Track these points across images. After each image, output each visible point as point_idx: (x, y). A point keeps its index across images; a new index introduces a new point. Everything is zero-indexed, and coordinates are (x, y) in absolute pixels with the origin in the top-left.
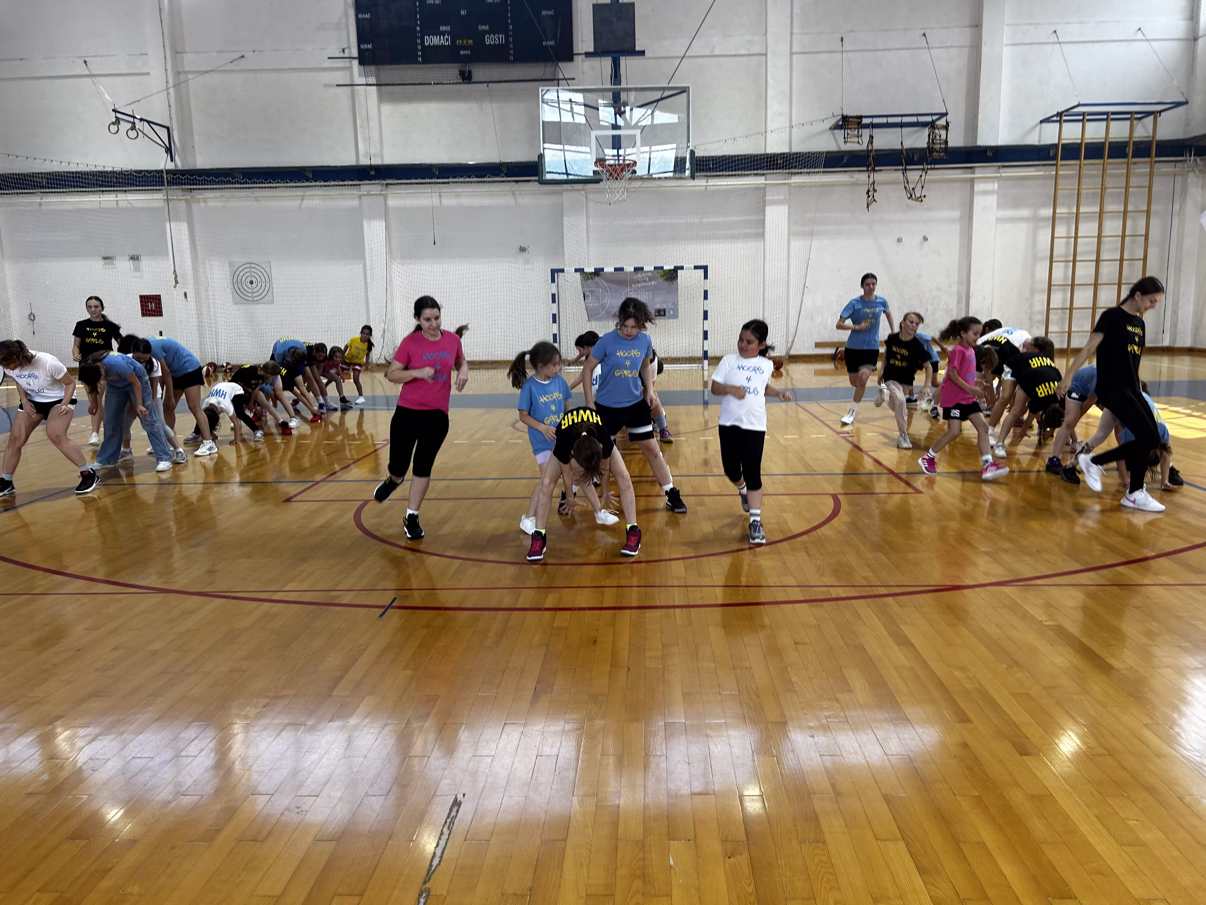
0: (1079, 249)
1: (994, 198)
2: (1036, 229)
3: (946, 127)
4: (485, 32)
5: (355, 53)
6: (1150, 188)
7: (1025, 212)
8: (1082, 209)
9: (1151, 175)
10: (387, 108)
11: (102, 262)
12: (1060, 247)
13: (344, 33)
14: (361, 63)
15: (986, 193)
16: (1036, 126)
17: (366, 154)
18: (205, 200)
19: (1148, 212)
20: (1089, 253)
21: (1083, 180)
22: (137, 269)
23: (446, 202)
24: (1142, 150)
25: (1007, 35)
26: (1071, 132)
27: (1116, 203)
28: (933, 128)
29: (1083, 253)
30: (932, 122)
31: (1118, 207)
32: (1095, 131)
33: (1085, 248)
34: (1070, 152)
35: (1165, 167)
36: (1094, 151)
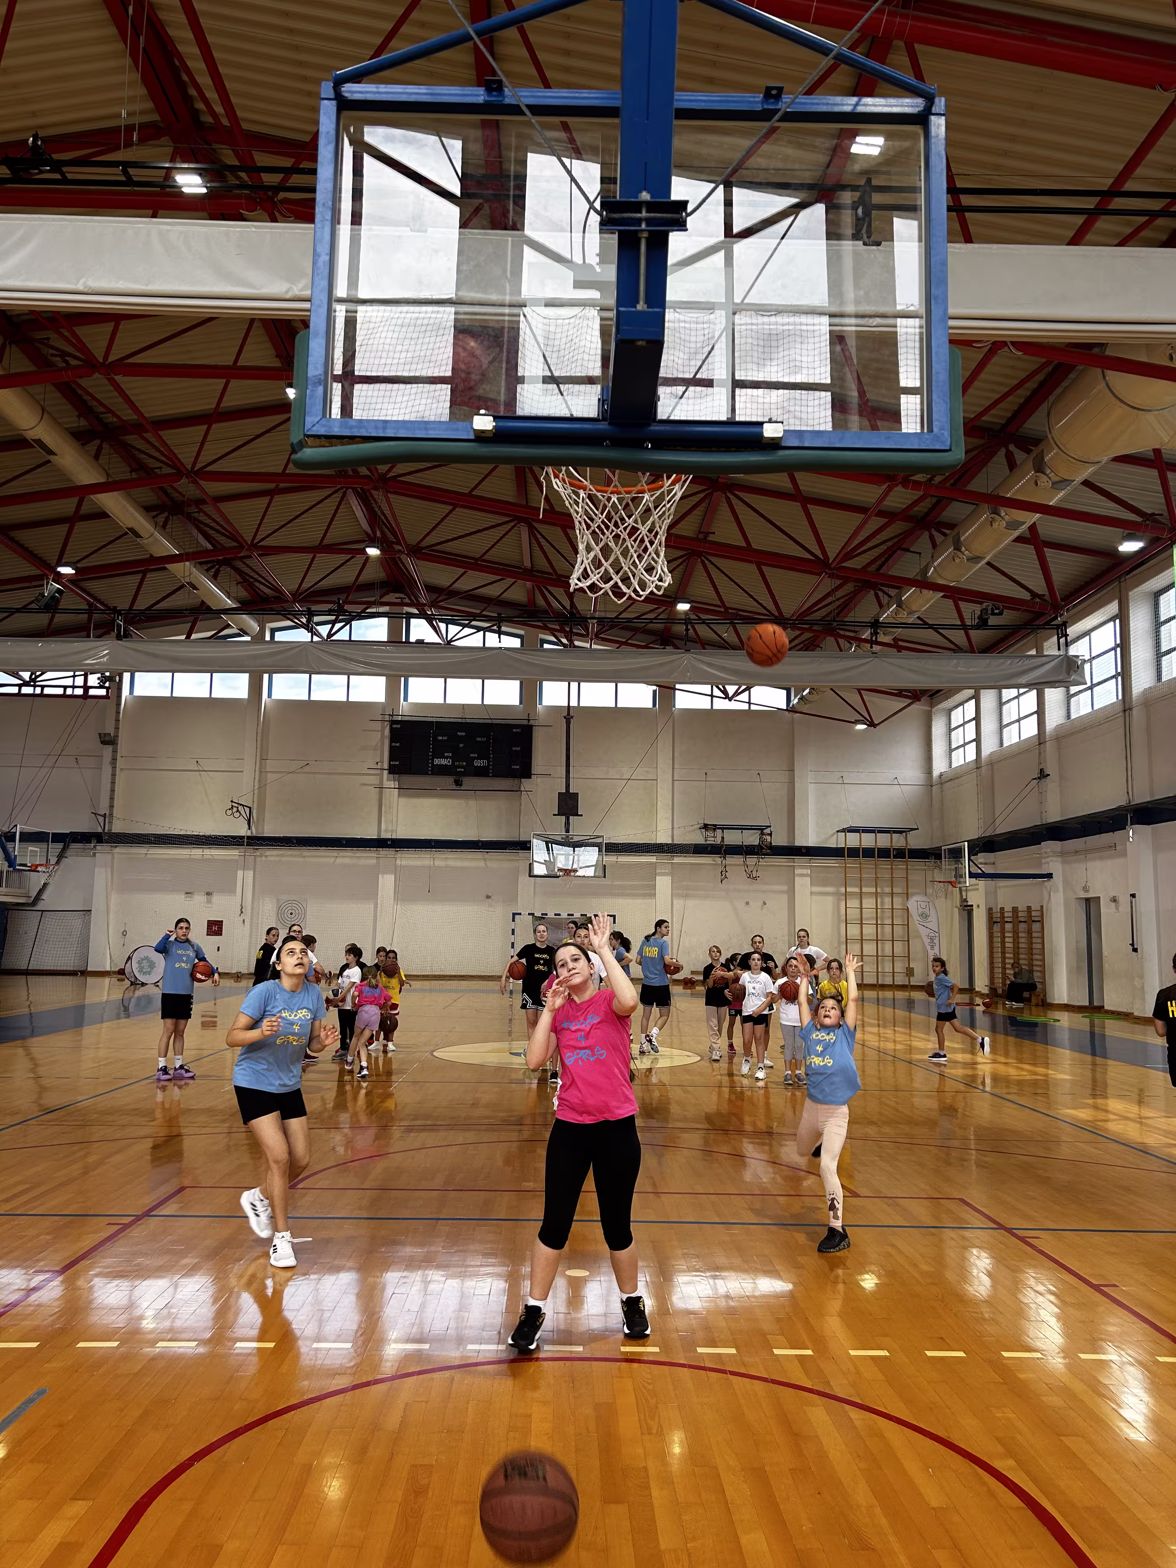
0: (864, 916)
1: (808, 879)
2: (837, 900)
3: (770, 835)
4: (475, 758)
5: (386, 766)
6: (907, 878)
7: (830, 889)
8: (864, 890)
9: (907, 869)
10: (403, 801)
11: (183, 896)
12: (853, 914)
13: (379, 752)
14: (390, 773)
15: (802, 875)
16: (833, 835)
17: (386, 831)
18: (266, 856)
19: (907, 894)
20: (872, 918)
21: (863, 870)
22: (209, 902)
23: (438, 863)
24: (900, 854)
25: (811, 777)
26: (853, 840)
27: (888, 886)
28: (762, 834)
29: (867, 919)
30: (761, 829)
31: (888, 890)
32: (868, 840)
33: (870, 916)
34: (853, 853)
35: (917, 865)
36: (868, 853)
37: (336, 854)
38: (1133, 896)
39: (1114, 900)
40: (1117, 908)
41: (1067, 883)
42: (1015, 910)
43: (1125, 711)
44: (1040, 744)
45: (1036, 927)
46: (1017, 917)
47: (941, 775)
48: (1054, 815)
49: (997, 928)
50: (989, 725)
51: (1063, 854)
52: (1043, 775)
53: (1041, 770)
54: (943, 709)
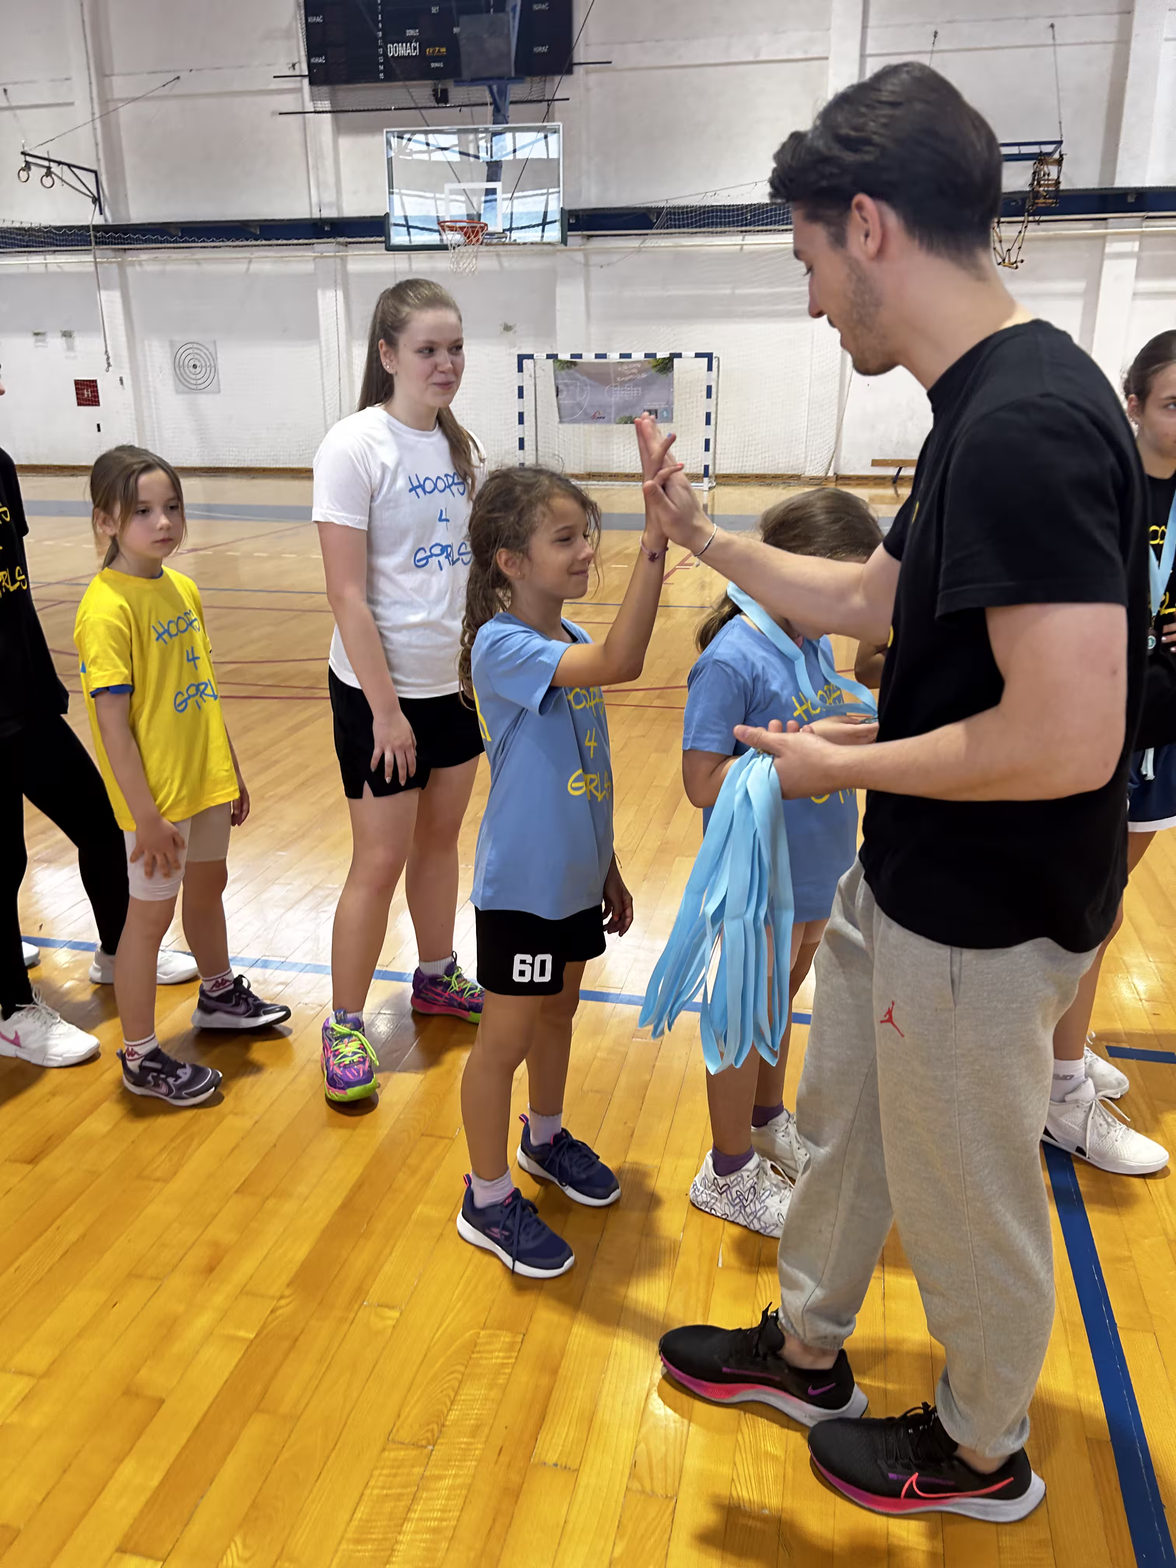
5: (305, 70)
10: (345, 142)
11: (32, 339)
13: (295, 41)
14: (311, 83)
15: (1121, 256)
17: (320, 205)
18: (140, 263)
22: (70, 348)
25: (1169, 25)
28: (1040, 163)
30: (1039, 154)
37: (248, 255)
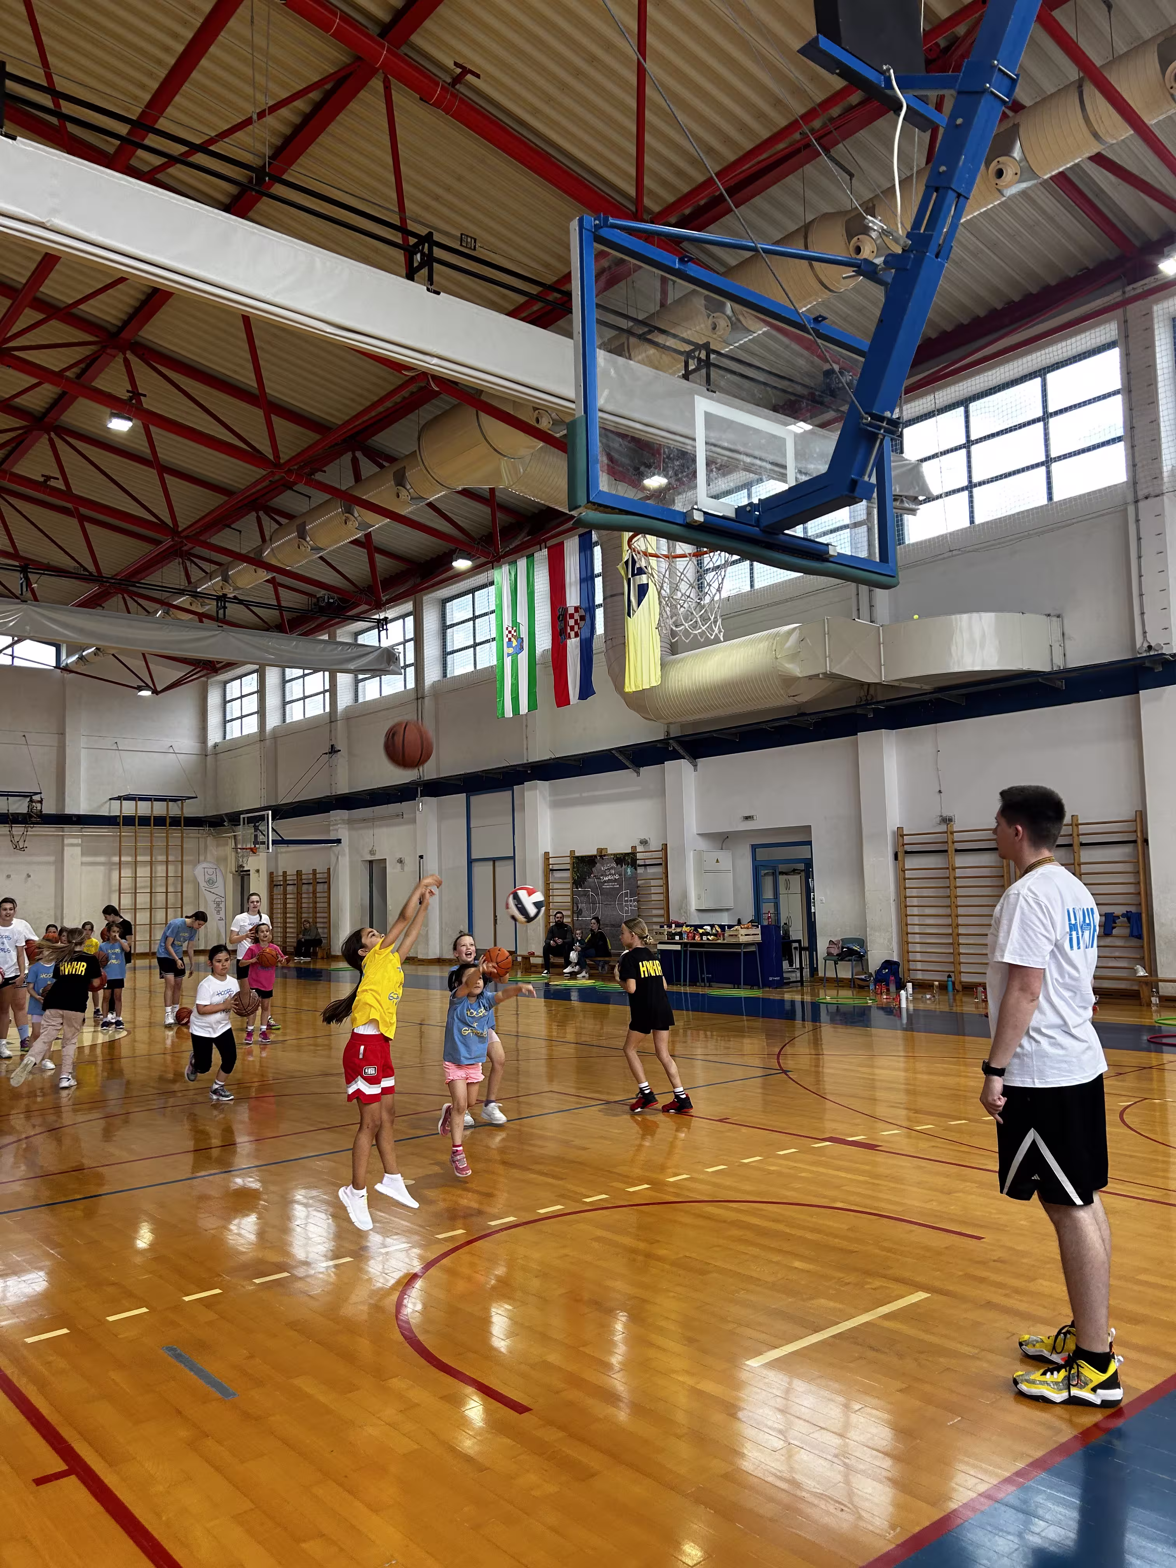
0: (138, 885)
1: (78, 849)
2: (110, 870)
3: (41, 802)
6: (182, 846)
7: (102, 859)
8: (139, 858)
9: (182, 837)
12: (127, 883)
15: (72, 845)
16: (106, 802)
19: (182, 862)
20: (145, 887)
21: (138, 839)
24: (175, 822)
25: (83, 741)
26: (129, 809)
27: (161, 855)
28: (31, 801)
29: (141, 888)
30: (29, 796)
31: (162, 858)
32: (144, 809)
33: (143, 884)
34: (129, 821)
35: (192, 832)
36: (144, 821)
38: (421, 857)
39: (400, 861)
40: (403, 869)
41: (353, 849)
42: (299, 873)
43: (417, 699)
44: (331, 722)
45: (320, 888)
46: (301, 880)
47: (216, 745)
48: (343, 788)
49: (278, 891)
50: (272, 701)
51: (350, 822)
52: (333, 751)
53: (332, 746)
54: (220, 682)
